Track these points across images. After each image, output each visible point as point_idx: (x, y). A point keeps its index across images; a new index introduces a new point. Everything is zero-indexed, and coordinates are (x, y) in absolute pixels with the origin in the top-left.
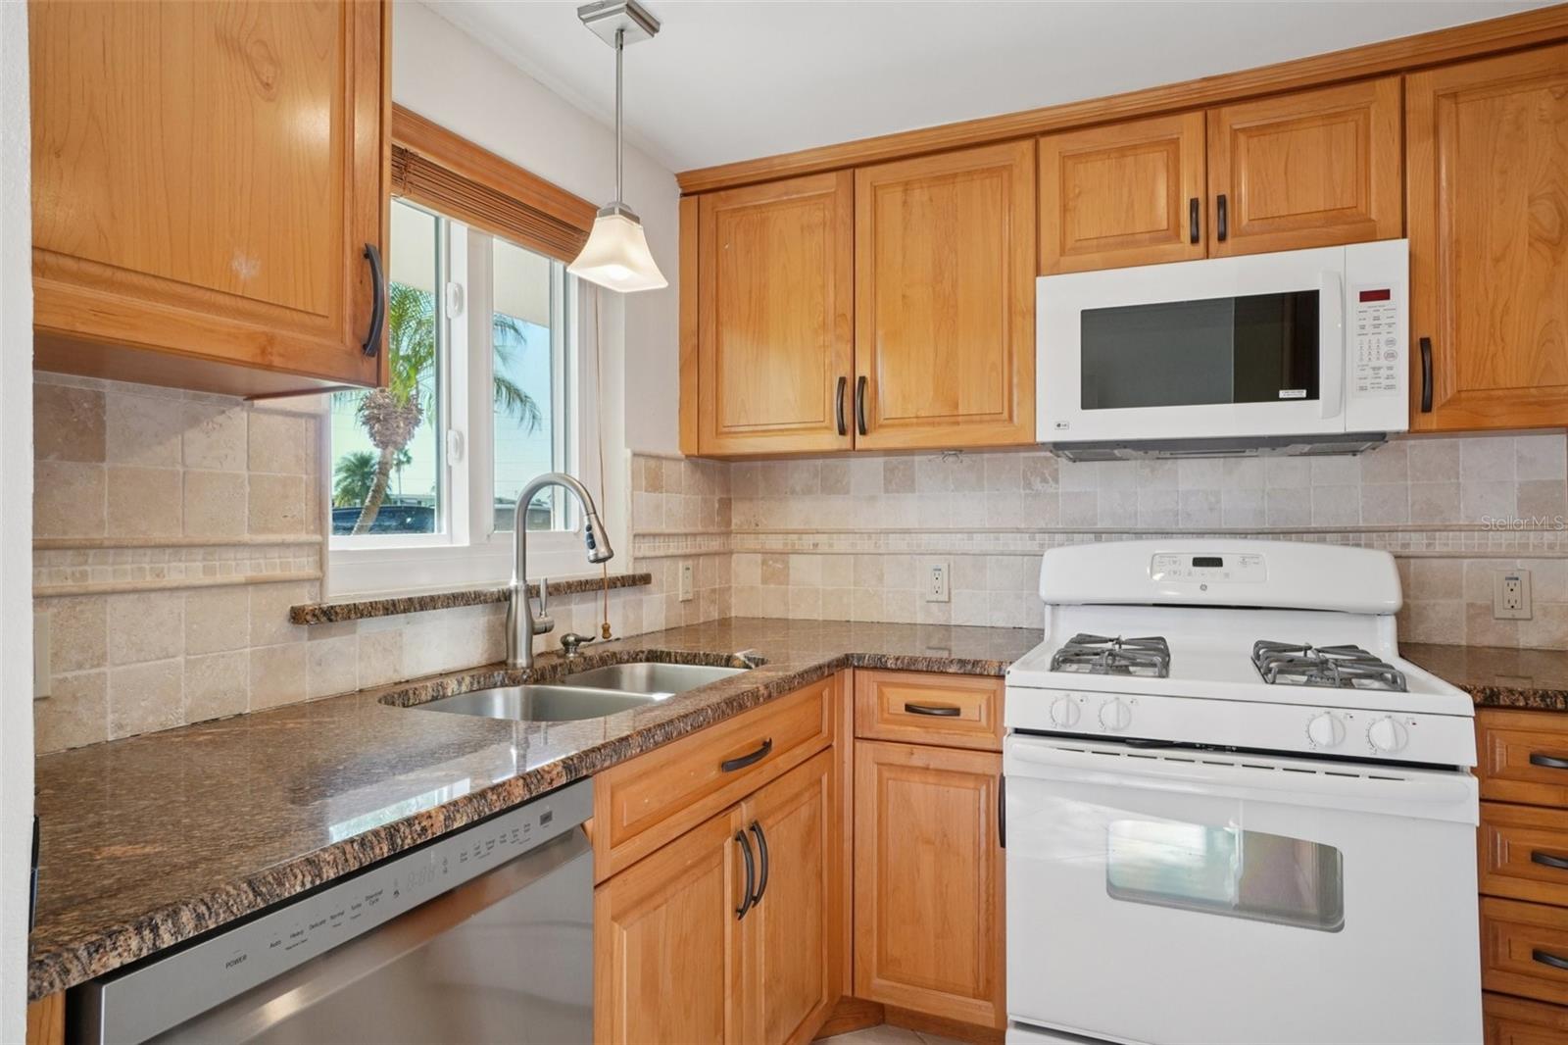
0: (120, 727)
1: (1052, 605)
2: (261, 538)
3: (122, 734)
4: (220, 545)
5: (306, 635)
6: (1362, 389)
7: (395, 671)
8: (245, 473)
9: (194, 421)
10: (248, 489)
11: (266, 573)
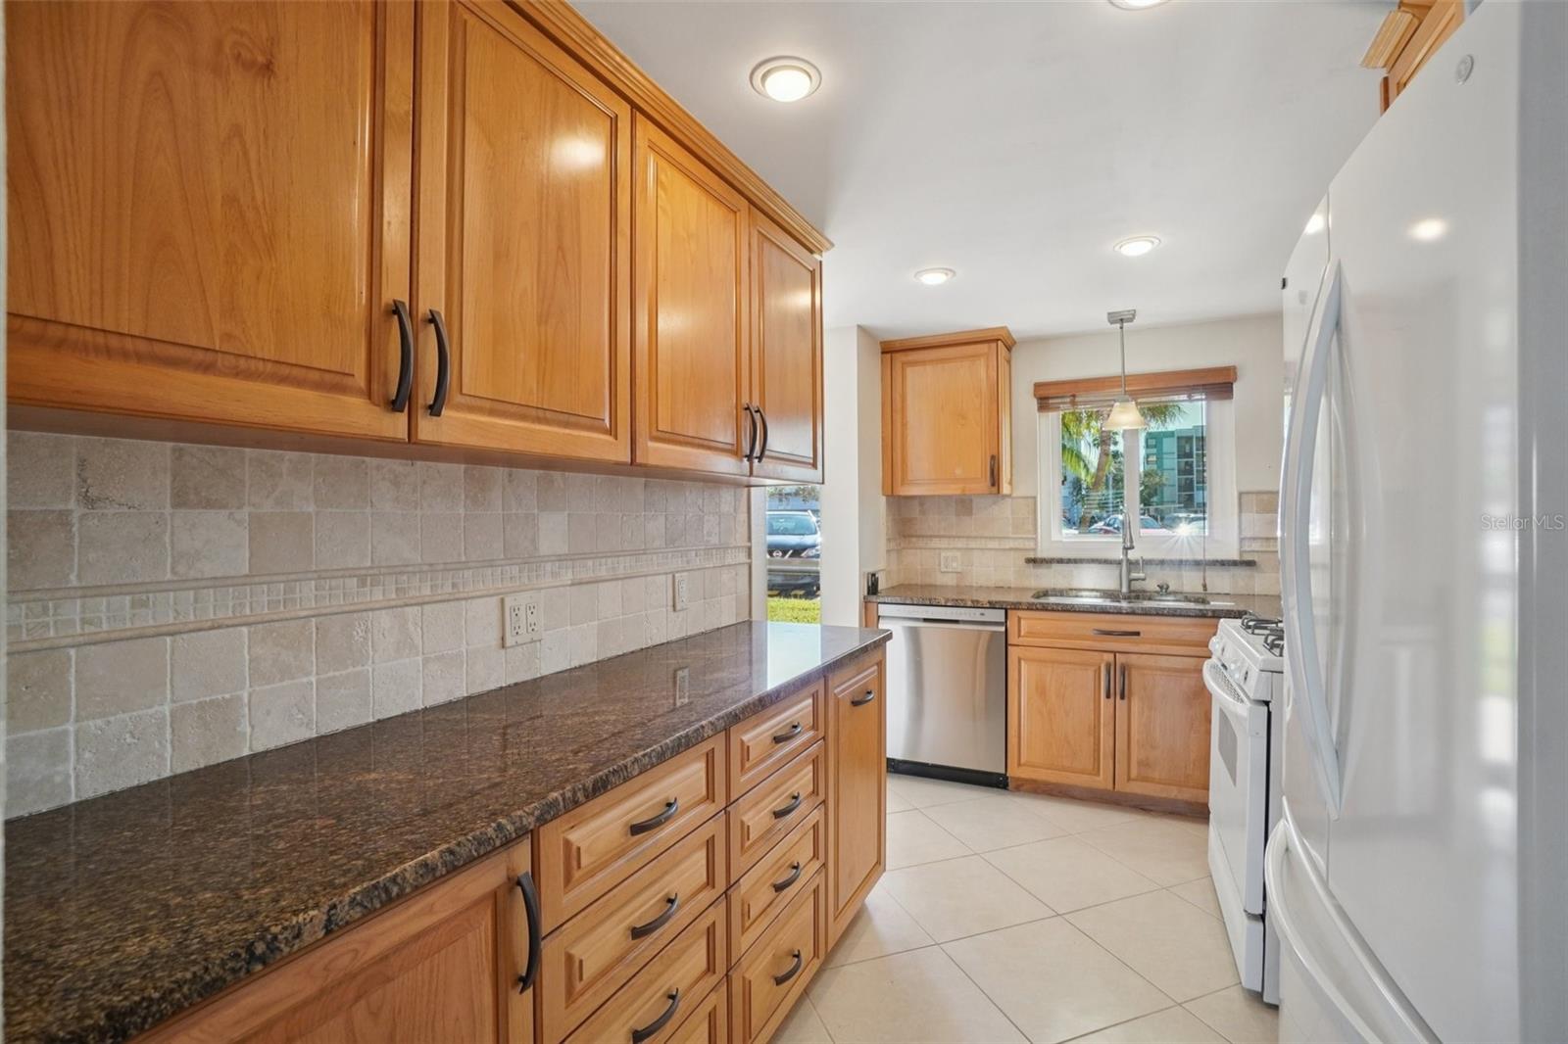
0: (977, 583)
2: (1015, 536)
3: (977, 585)
4: (1003, 538)
5: (1032, 567)
8: (1010, 516)
9: (994, 503)
10: (1011, 521)
11: (1018, 547)
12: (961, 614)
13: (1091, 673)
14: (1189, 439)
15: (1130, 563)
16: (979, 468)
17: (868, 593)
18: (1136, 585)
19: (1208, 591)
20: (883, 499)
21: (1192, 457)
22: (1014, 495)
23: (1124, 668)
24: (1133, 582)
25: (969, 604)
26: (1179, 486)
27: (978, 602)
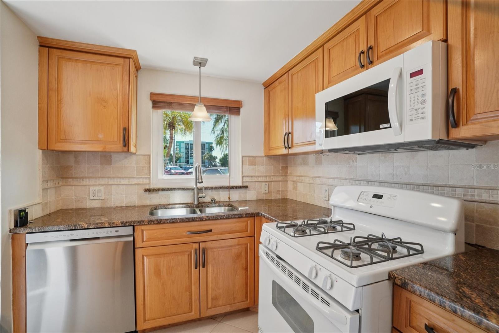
0: (114, 205)
1: (334, 206)
2: (138, 177)
3: (114, 206)
4: (131, 178)
5: (148, 194)
6: (411, 120)
7: (168, 202)
8: (135, 165)
9: (126, 158)
10: (136, 168)
11: (139, 182)
12: (101, 233)
13: (186, 257)
14: (188, 144)
15: (198, 189)
16: (116, 136)
17: (16, 226)
18: (201, 200)
19: (231, 200)
20: (39, 154)
21: (189, 149)
22: (138, 153)
23: (204, 250)
24: (199, 198)
25: (107, 225)
26: (185, 158)
27: (113, 223)
